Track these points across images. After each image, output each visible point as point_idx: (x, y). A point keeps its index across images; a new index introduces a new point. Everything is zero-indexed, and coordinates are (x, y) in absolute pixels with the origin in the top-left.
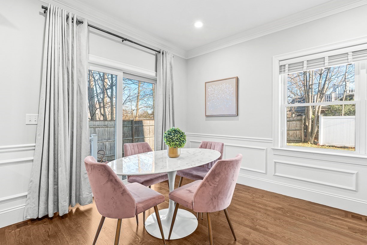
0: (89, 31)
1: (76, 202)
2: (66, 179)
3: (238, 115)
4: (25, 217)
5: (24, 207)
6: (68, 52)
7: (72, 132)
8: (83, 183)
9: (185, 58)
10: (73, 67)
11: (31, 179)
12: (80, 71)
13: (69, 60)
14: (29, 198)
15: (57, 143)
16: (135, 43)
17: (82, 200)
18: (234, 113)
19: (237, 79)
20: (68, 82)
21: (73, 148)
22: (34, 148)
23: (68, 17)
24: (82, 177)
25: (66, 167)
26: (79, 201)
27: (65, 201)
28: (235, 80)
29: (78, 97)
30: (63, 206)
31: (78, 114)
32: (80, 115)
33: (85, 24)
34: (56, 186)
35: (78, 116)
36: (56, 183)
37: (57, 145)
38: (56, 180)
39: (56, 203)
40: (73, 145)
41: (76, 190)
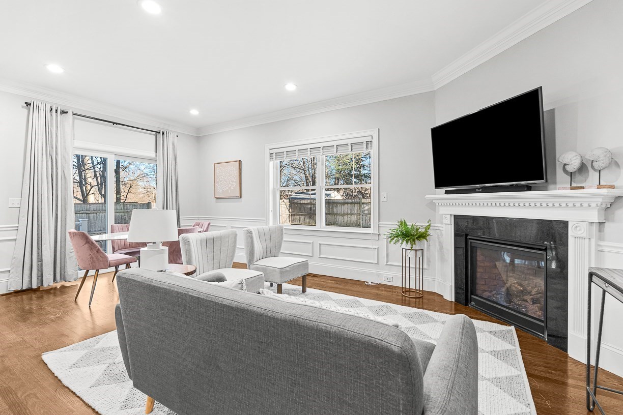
0: (74, 119)
1: (61, 279)
2: (51, 257)
3: (241, 197)
4: (8, 288)
5: (7, 281)
6: (52, 141)
7: (57, 215)
8: (68, 261)
9: (196, 135)
10: (57, 154)
11: (15, 255)
12: (64, 157)
13: (52, 147)
14: (12, 273)
15: (40, 224)
16: (127, 126)
17: (66, 276)
18: (238, 195)
19: (240, 162)
20: (52, 169)
21: (57, 229)
22: (17, 228)
23: (51, 109)
24: (67, 255)
25: (50, 245)
26: (63, 278)
27: (50, 274)
28: (238, 163)
29: (63, 181)
30: (48, 279)
31: (63, 197)
32: (65, 199)
33: (70, 113)
34: (40, 263)
35: (63, 199)
36: (40, 260)
37: (40, 225)
38: (40, 257)
39: (40, 278)
40: (57, 226)
41: (61, 268)
